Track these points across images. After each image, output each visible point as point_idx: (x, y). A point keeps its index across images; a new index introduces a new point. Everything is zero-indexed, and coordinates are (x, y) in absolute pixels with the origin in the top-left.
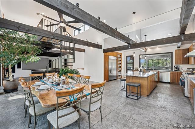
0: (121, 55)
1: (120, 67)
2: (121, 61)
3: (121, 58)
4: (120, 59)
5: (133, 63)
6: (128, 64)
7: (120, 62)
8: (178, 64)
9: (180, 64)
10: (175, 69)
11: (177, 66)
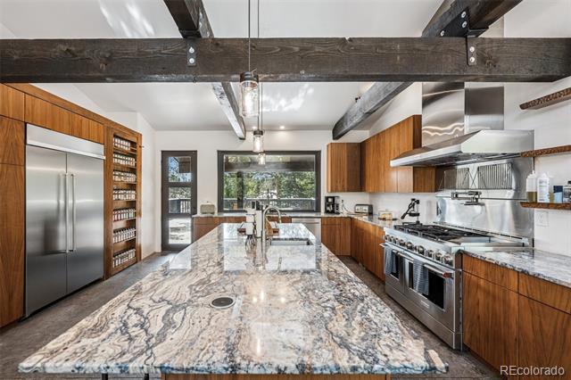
0: (133, 144)
1: (132, 205)
2: (133, 170)
3: (134, 156)
4: (131, 162)
5: (193, 186)
6: (171, 189)
7: (131, 178)
8: (336, 191)
9: (341, 191)
10: (328, 209)
11: (333, 198)
